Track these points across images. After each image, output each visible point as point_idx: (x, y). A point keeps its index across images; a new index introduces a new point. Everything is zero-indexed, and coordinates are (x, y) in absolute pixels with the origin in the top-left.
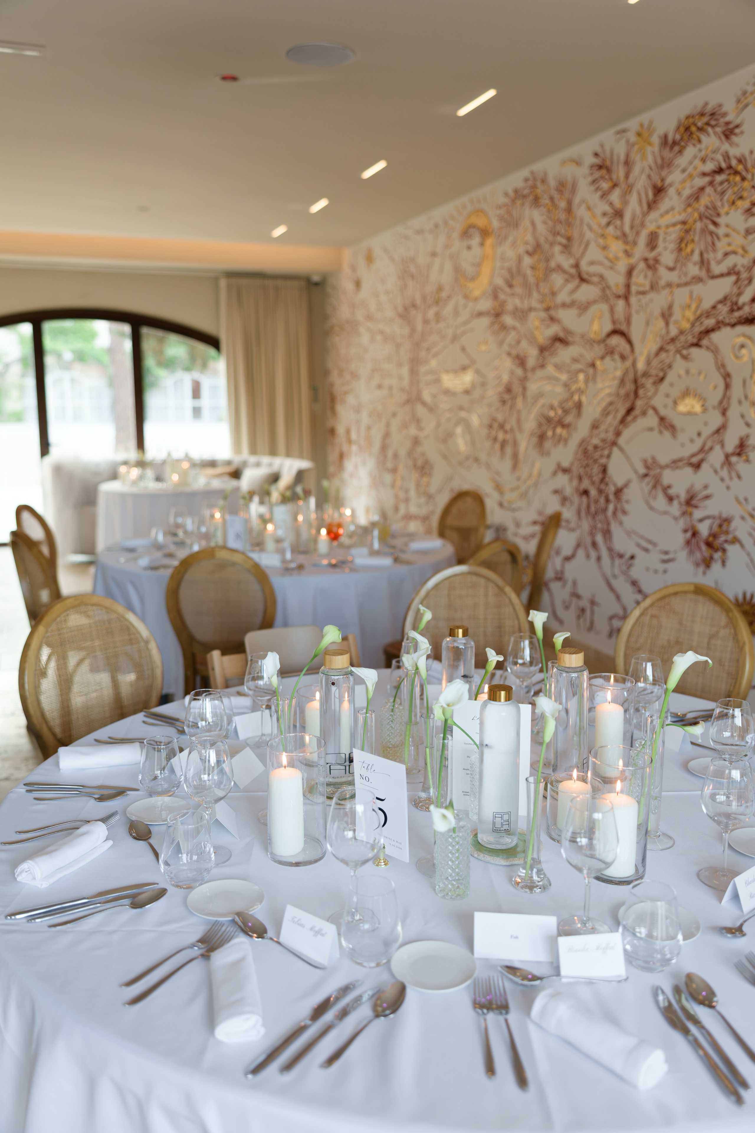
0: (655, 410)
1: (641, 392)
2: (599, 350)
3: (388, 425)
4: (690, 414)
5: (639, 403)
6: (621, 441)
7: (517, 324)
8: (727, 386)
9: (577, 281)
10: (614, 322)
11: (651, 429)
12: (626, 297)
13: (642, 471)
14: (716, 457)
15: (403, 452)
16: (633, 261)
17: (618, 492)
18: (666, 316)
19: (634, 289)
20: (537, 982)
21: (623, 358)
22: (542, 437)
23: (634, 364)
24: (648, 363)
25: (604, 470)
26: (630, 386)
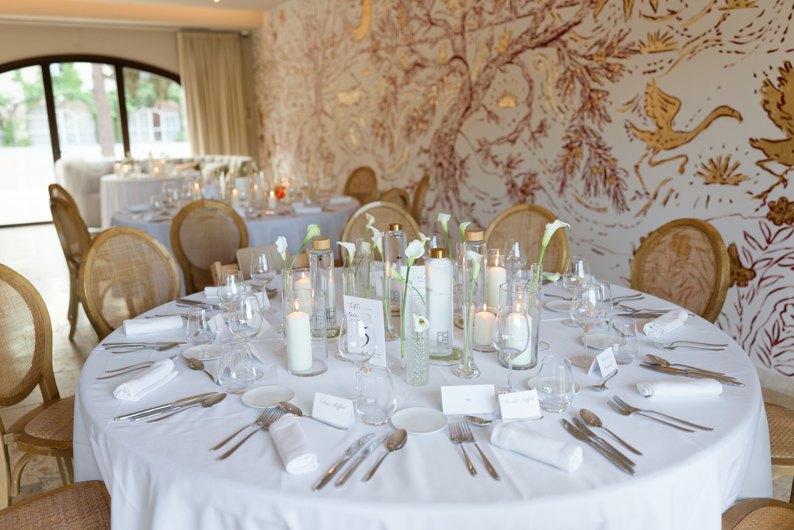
0: (484, 107)
1: (475, 96)
2: (445, 70)
3: (301, 130)
4: (507, 108)
5: (474, 103)
6: (463, 129)
7: (389, 56)
8: (531, 88)
9: (428, 25)
10: (455, 51)
11: (482, 120)
12: (462, 34)
13: (477, 147)
14: (526, 135)
15: (313, 148)
16: (466, 9)
17: (462, 163)
18: (489, 45)
19: (467, 28)
20: (488, 424)
21: (462, 74)
22: (409, 131)
23: (469, 78)
24: (479, 76)
25: (452, 149)
26: (467, 92)
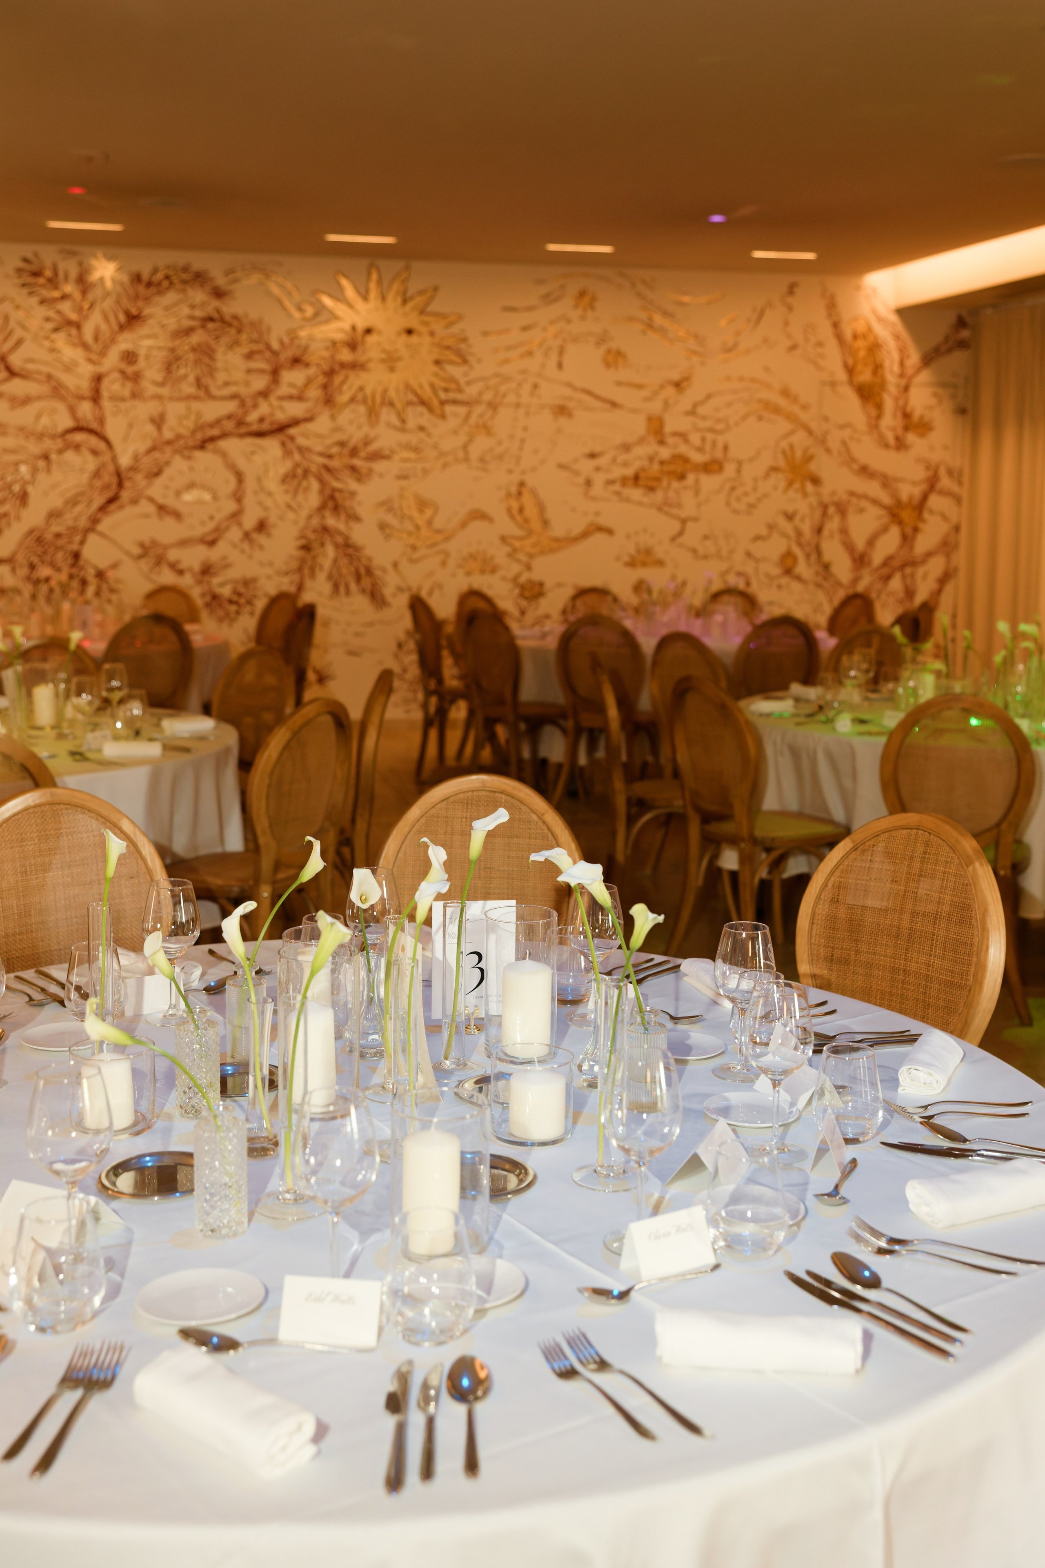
0: (150, 499)
1: (127, 483)
2: (60, 443)
4: (197, 502)
5: (125, 495)
8: (240, 481)
10: (76, 420)
11: (147, 516)
12: (94, 400)
13: (137, 551)
14: (235, 534)
16: (101, 369)
17: (101, 574)
18: (158, 422)
19: (105, 394)
21: (95, 453)
23: (114, 459)
24: (136, 459)
25: (76, 556)
26: (109, 478)
